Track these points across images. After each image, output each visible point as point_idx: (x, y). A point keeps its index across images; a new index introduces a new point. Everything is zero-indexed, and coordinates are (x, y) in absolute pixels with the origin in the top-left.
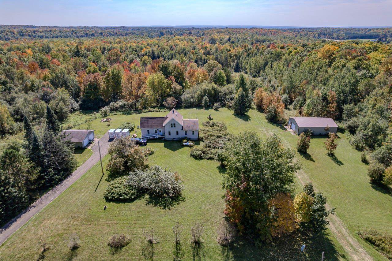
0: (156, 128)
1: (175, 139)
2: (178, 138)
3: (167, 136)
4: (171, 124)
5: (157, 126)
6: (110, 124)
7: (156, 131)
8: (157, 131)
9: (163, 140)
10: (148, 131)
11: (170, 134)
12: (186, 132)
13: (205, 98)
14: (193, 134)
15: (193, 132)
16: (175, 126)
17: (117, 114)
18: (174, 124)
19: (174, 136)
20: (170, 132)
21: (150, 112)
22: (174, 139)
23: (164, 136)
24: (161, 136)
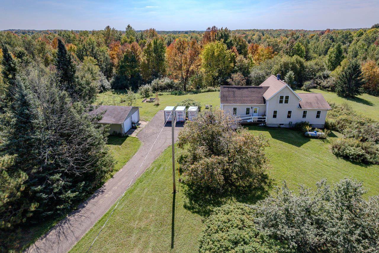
0: (249, 105)
1: (283, 124)
2: (290, 124)
3: (269, 120)
4: (282, 97)
5: (252, 101)
6: (159, 103)
7: (248, 110)
8: (251, 111)
9: (262, 126)
10: (235, 109)
11: (275, 116)
12: (305, 112)
13: (288, 74)
14: (318, 116)
15: (319, 113)
16: (286, 102)
17: (162, 95)
18: (287, 97)
19: (282, 119)
20: (275, 112)
21: (211, 91)
22: (280, 124)
23: (265, 118)
24: (259, 118)
